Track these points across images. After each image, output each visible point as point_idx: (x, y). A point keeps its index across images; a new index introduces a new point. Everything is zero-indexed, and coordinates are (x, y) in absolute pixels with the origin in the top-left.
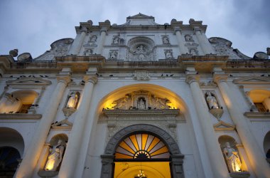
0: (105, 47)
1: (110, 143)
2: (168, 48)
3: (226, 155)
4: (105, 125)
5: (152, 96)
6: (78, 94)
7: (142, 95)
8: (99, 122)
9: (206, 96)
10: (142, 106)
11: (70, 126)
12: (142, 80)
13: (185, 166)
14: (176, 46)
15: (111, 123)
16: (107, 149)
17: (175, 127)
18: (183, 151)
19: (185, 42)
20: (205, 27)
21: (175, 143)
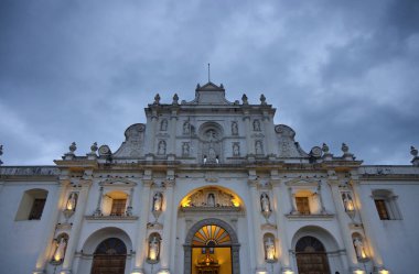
0: (177, 138)
1: (188, 235)
2: (236, 141)
3: (266, 248)
4: (183, 219)
5: (220, 191)
6: (161, 196)
7: (212, 192)
8: (179, 216)
9: (262, 197)
10: (211, 203)
11: (162, 226)
12: (211, 181)
13: (241, 252)
14: (244, 138)
15: (188, 217)
16: (187, 240)
17: (236, 221)
18: (240, 241)
19: (253, 132)
20: (274, 110)
21: (235, 235)
